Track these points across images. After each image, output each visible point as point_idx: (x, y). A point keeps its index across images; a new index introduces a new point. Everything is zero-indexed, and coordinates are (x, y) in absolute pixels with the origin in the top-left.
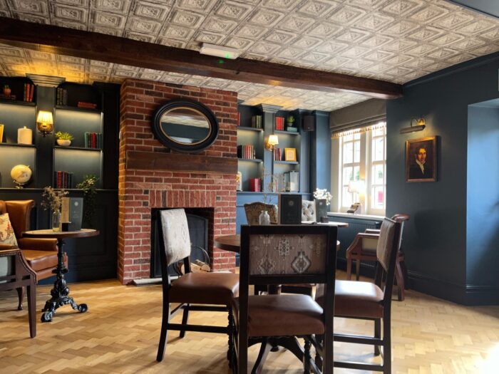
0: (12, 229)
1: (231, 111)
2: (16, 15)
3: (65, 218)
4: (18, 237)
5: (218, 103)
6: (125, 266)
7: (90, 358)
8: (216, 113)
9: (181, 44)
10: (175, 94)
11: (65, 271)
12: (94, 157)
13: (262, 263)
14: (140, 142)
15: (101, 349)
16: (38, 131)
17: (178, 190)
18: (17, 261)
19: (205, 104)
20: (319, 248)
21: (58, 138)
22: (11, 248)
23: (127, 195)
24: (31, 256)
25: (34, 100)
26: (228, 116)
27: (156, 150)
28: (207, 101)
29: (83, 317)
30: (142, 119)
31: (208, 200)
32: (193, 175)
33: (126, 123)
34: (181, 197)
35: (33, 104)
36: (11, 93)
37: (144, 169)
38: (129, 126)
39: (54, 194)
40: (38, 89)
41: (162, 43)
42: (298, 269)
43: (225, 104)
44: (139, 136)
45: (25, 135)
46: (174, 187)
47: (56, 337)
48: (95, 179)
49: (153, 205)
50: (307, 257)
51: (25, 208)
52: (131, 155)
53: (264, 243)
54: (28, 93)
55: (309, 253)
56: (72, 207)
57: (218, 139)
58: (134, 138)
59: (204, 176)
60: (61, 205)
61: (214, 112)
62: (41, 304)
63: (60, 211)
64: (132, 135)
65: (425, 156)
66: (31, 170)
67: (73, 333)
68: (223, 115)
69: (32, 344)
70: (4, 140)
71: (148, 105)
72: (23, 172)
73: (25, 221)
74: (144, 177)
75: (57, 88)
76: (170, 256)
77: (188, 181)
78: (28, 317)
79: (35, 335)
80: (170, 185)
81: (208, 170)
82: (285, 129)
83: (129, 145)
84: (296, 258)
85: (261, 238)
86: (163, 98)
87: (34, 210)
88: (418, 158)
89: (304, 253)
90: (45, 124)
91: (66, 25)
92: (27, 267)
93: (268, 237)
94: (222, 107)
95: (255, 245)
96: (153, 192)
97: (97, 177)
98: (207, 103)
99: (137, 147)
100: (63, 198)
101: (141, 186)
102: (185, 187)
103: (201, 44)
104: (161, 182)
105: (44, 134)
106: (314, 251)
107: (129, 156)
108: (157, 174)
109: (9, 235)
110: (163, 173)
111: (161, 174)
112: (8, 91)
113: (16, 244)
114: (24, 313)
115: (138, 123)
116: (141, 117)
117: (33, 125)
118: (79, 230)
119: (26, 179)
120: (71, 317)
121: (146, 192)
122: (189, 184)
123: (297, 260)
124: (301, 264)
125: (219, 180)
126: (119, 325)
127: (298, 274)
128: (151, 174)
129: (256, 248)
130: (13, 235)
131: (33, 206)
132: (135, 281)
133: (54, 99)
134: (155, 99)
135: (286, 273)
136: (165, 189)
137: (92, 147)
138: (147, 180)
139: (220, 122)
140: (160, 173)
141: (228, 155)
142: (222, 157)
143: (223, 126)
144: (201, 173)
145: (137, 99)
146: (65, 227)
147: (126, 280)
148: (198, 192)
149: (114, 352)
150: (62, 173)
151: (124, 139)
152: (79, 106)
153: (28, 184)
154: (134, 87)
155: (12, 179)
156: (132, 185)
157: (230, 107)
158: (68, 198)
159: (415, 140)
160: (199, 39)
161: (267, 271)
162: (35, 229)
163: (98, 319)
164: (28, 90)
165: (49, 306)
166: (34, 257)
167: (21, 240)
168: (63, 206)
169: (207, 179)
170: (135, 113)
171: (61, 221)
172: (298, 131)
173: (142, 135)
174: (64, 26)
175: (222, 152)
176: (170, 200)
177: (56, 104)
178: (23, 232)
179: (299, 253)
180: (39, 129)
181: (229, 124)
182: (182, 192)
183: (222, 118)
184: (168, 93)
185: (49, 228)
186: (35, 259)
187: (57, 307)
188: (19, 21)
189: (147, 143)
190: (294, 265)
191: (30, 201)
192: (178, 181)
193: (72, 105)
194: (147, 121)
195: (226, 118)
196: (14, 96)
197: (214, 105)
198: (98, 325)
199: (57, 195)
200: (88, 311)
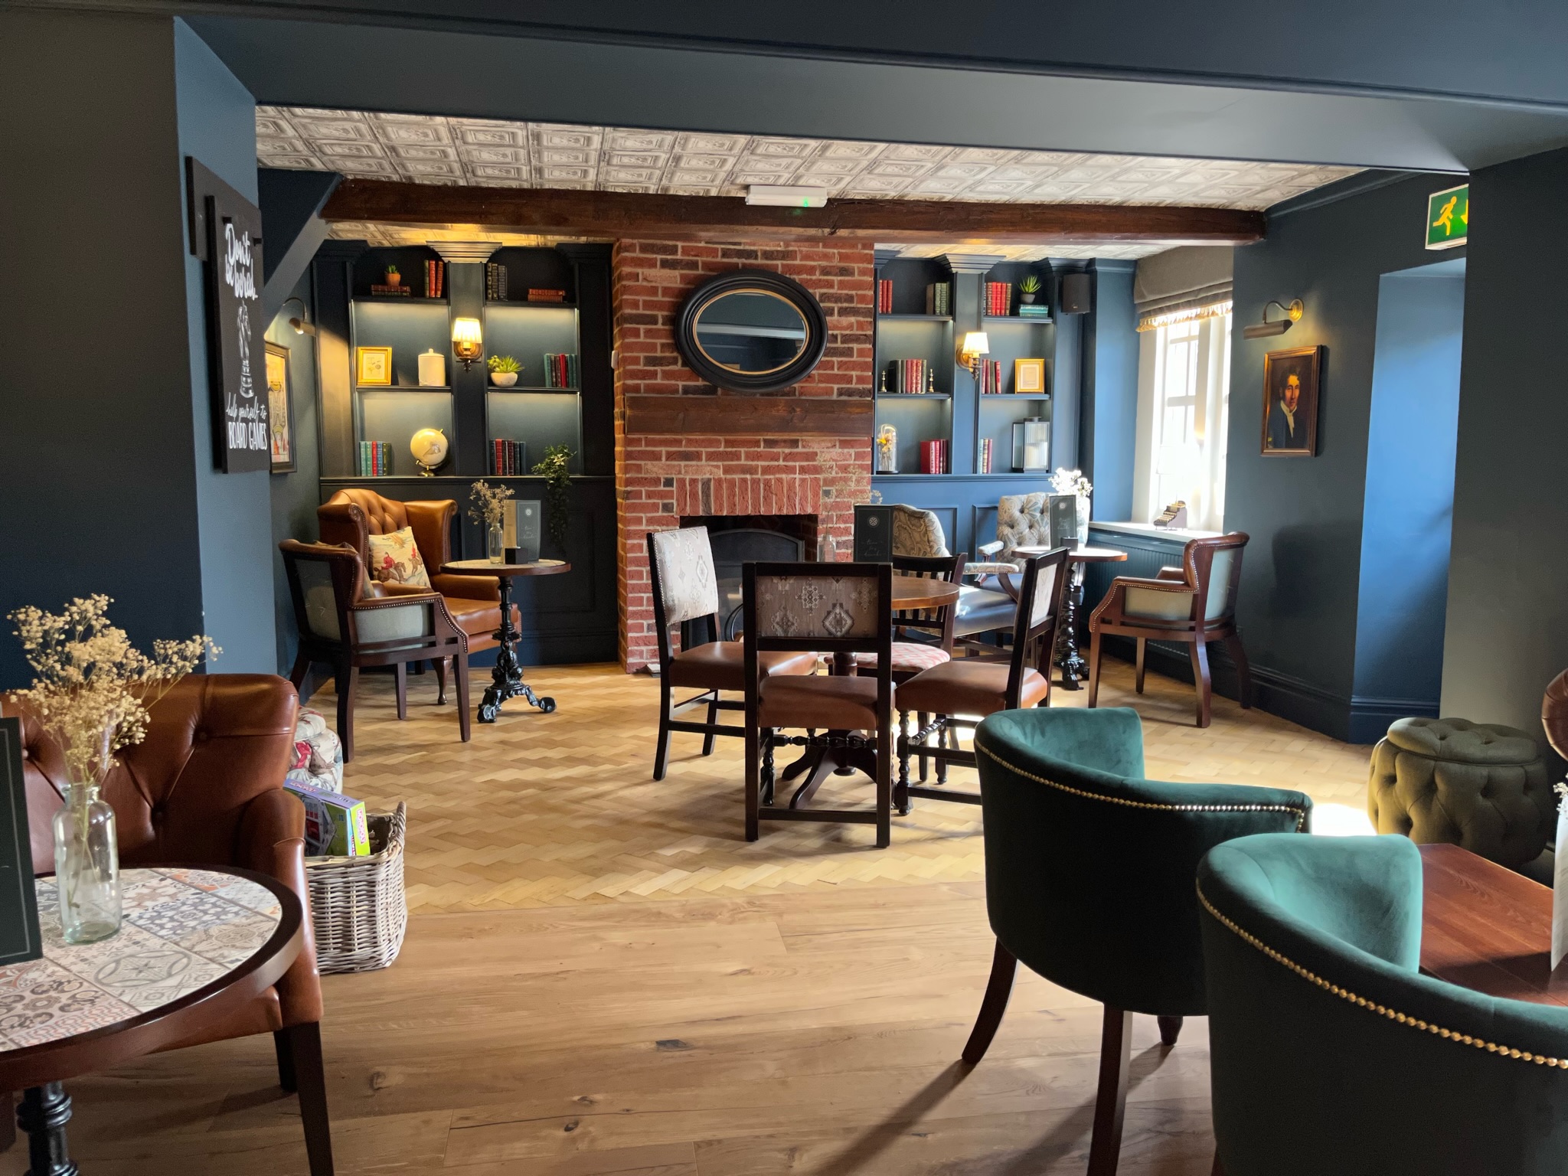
0: (419, 558)
1: (859, 286)
2: (410, 178)
3: (509, 538)
4: (431, 573)
5: (825, 271)
6: (630, 635)
7: (553, 769)
8: (822, 295)
9: (708, 190)
10: (725, 260)
11: (515, 636)
12: (563, 406)
13: (778, 619)
14: (654, 375)
15: (571, 761)
16: (455, 358)
17: (737, 477)
18: (437, 612)
19: (797, 278)
20: (865, 597)
21: (492, 370)
22: (422, 591)
23: (629, 489)
24: (457, 609)
25: (445, 295)
26: (850, 299)
27: (686, 390)
28: (800, 270)
29: (548, 719)
30: (656, 323)
31: (804, 498)
32: (770, 443)
33: (624, 334)
34: (744, 491)
35: (445, 301)
36: (402, 283)
37: (662, 432)
38: (627, 340)
39: (489, 494)
40: (451, 271)
41: (671, 192)
42: (833, 630)
43: (844, 271)
44: (651, 361)
45: (432, 368)
46: (727, 470)
47: (502, 742)
48: (567, 455)
49: (684, 509)
50: (847, 612)
51: (440, 515)
52: (634, 403)
53: (780, 588)
54: (433, 279)
55: (849, 605)
56: (521, 517)
57: (825, 355)
58: (641, 367)
59: (794, 443)
60: (502, 514)
61: (817, 293)
62: (476, 697)
63: (502, 527)
64: (636, 360)
65: (1297, 393)
66: (447, 438)
67: (530, 739)
68: (837, 299)
69: (464, 749)
70: (394, 381)
71: (666, 291)
72: (433, 444)
73: (440, 542)
74: (664, 450)
75: (486, 265)
76: (671, 610)
77: (758, 457)
78: (457, 715)
79: (469, 739)
80: (718, 467)
81: (804, 430)
82: (1014, 312)
83: (630, 382)
84: (829, 613)
85: (775, 581)
86: (700, 272)
87: (457, 521)
88: (1284, 398)
89: (841, 605)
90: (466, 345)
91: (493, 184)
92: (453, 624)
93: (786, 580)
94: (836, 279)
95: (766, 592)
96: (682, 482)
97: (572, 450)
98: (799, 273)
99: (647, 386)
100: (506, 502)
101: (655, 469)
102: (752, 470)
103: (747, 187)
104: (699, 459)
105: (467, 365)
106: (858, 604)
107: (631, 407)
108: (690, 442)
109: (415, 568)
110: (703, 441)
111: (697, 443)
112: (395, 277)
113: (429, 584)
114: (450, 708)
115: (648, 333)
116: (653, 320)
117: (447, 346)
118: (536, 561)
119: (438, 457)
120: (526, 718)
121: (669, 482)
122: (761, 463)
123: (832, 616)
124: (839, 622)
125: (828, 452)
126: (605, 734)
127: (835, 637)
128: (678, 442)
129: (768, 597)
130: (422, 568)
131: (454, 513)
132: (650, 666)
133: (482, 287)
134: (682, 276)
135: (816, 635)
136: (708, 476)
137: (561, 386)
138: (670, 456)
139: (832, 314)
140: (697, 441)
141: (850, 393)
142: (835, 397)
143: (837, 323)
144: (786, 436)
145: (645, 279)
146: (511, 556)
147: (633, 664)
148: (780, 480)
149: (590, 765)
150: (503, 443)
151: (621, 369)
152: (530, 297)
153: (441, 468)
154: (637, 254)
155: (412, 459)
156: (639, 468)
157: (857, 277)
158: (514, 501)
159: (1281, 353)
160: (740, 180)
161: (786, 631)
162: (460, 559)
163: (571, 723)
164: (433, 272)
165: (490, 698)
166: (461, 609)
167: (437, 578)
168: (505, 517)
169: (800, 449)
170: (641, 311)
171: (504, 545)
172: (1050, 314)
173: (656, 358)
174: (490, 186)
175: (836, 387)
176: (718, 497)
177: (487, 298)
178: (441, 565)
179: (834, 606)
180: (459, 354)
181: (853, 319)
182: (745, 481)
183: (836, 306)
184: (710, 259)
185: (484, 556)
186: (463, 615)
187: (503, 699)
188: (414, 184)
189: (667, 375)
190: (827, 623)
191: (448, 502)
192: (737, 456)
193: (517, 297)
194: (667, 327)
195: (845, 305)
196: (407, 289)
197: (817, 276)
198: (571, 731)
199: (494, 496)
200: (555, 711)
